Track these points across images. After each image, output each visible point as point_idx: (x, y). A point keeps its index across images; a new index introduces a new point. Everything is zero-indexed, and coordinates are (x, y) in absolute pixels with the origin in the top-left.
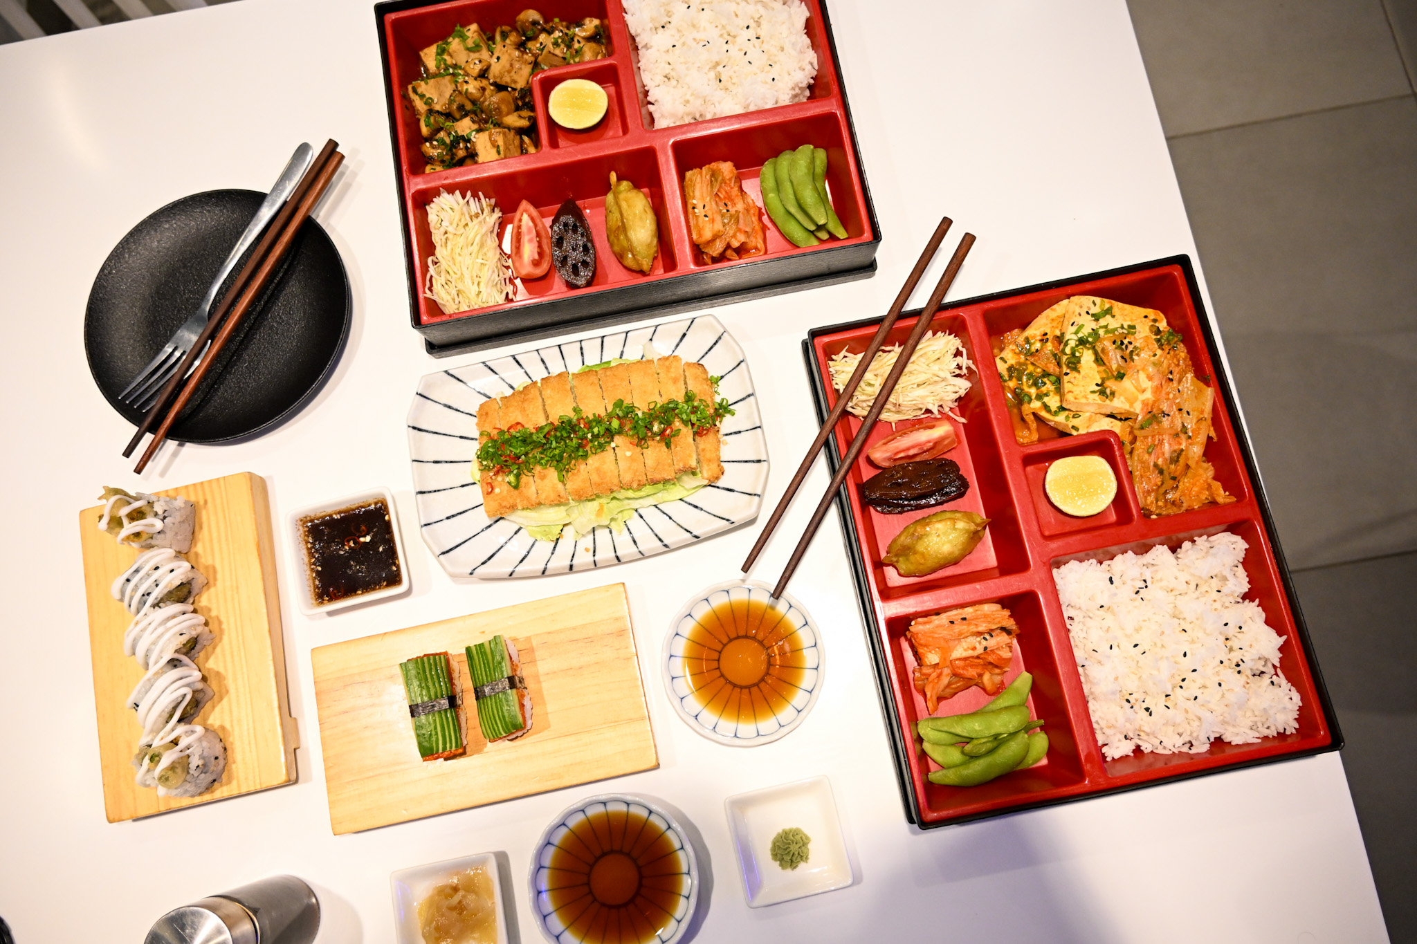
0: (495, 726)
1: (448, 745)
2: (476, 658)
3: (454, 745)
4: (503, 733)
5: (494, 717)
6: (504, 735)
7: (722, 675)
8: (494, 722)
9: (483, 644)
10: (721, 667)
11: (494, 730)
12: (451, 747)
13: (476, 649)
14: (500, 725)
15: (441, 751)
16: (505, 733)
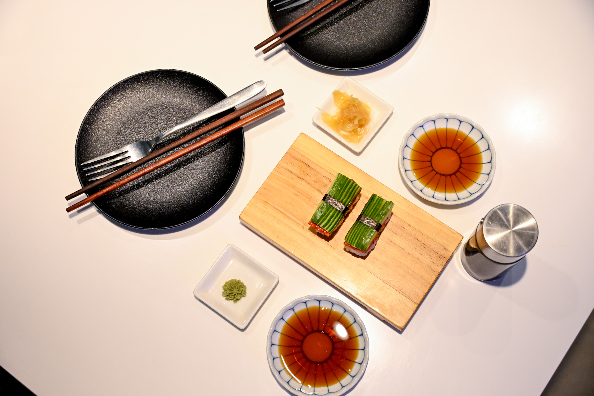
0: (355, 238)
1: (326, 227)
2: (375, 202)
3: (329, 229)
4: (355, 244)
5: (358, 234)
6: (354, 246)
7: (437, 173)
8: (355, 237)
9: (383, 199)
10: (435, 169)
11: (353, 240)
12: (327, 229)
13: (378, 199)
14: (357, 240)
15: (321, 226)
16: (356, 246)
